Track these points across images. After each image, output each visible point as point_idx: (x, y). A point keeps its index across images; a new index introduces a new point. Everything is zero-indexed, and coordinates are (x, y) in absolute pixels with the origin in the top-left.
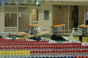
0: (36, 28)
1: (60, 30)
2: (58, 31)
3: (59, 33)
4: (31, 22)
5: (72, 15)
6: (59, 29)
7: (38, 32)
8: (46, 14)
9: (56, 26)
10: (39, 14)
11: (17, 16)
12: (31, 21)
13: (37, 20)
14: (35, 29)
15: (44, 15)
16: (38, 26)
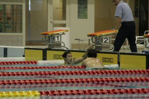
0: (59, 38)
1: (108, 41)
2: (103, 43)
3: (105, 47)
4: (51, 22)
5: (135, 6)
6: (104, 40)
7: (62, 45)
8: (82, 6)
9: (98, 34)
10: (67, 6)
11: (22, 11)
12: (52, 20)
13: (64, 18)
14: (56, 39)
15: (78, 8)
16: (64, 34)
